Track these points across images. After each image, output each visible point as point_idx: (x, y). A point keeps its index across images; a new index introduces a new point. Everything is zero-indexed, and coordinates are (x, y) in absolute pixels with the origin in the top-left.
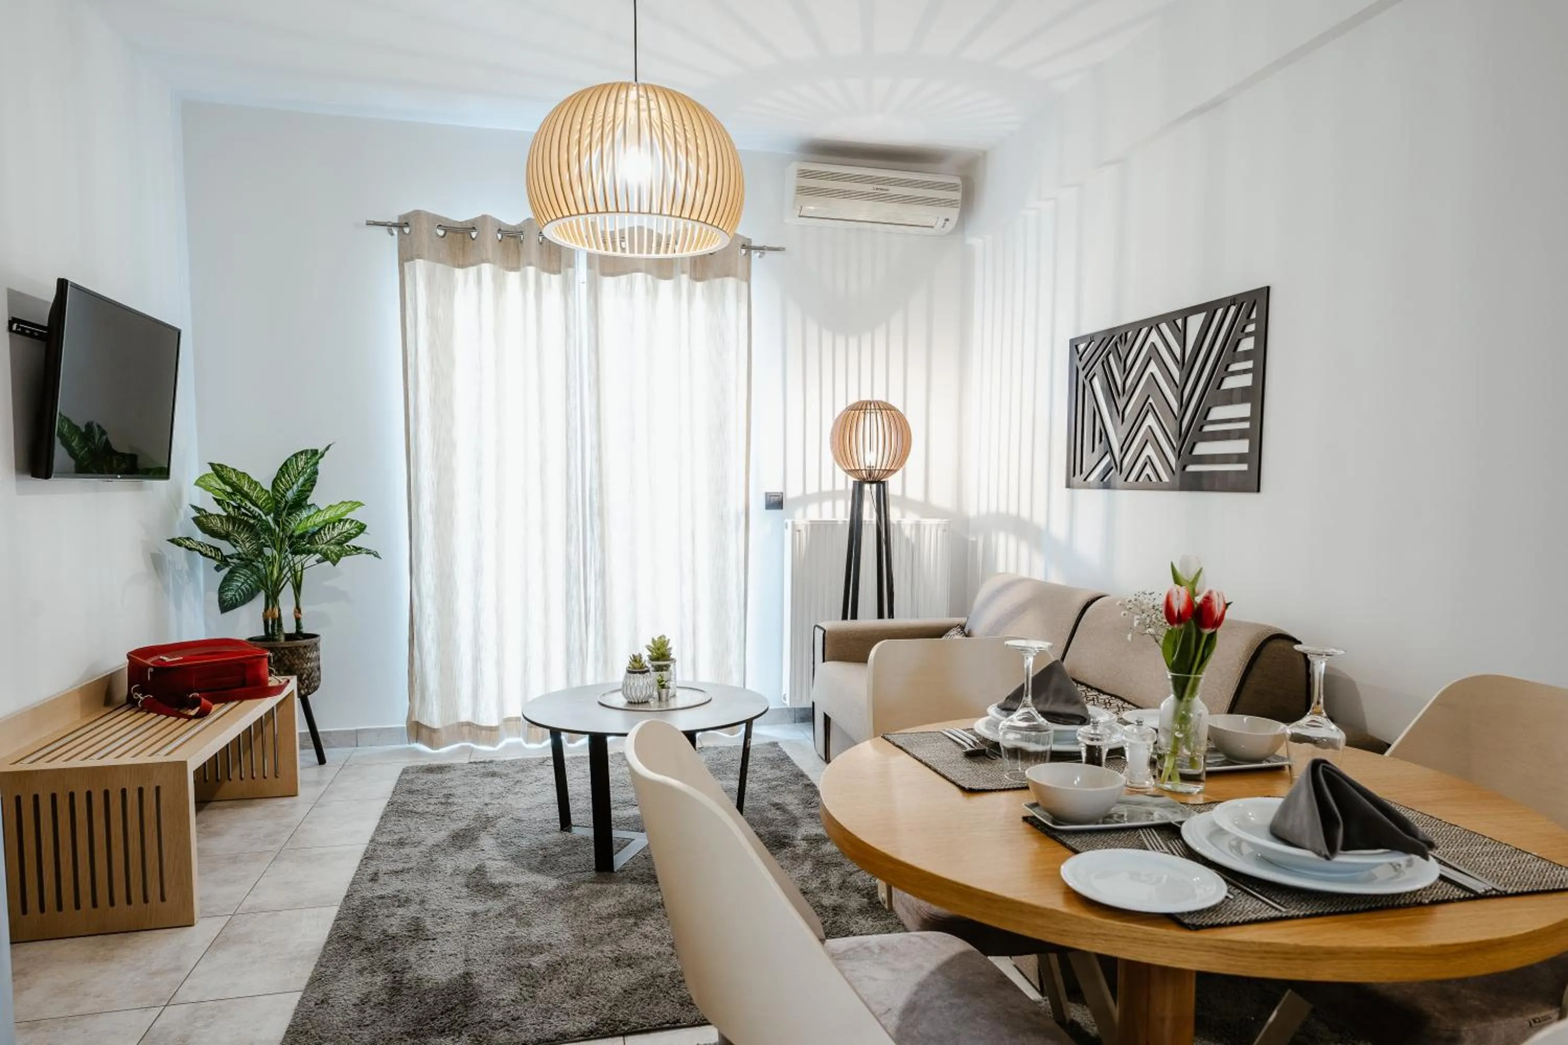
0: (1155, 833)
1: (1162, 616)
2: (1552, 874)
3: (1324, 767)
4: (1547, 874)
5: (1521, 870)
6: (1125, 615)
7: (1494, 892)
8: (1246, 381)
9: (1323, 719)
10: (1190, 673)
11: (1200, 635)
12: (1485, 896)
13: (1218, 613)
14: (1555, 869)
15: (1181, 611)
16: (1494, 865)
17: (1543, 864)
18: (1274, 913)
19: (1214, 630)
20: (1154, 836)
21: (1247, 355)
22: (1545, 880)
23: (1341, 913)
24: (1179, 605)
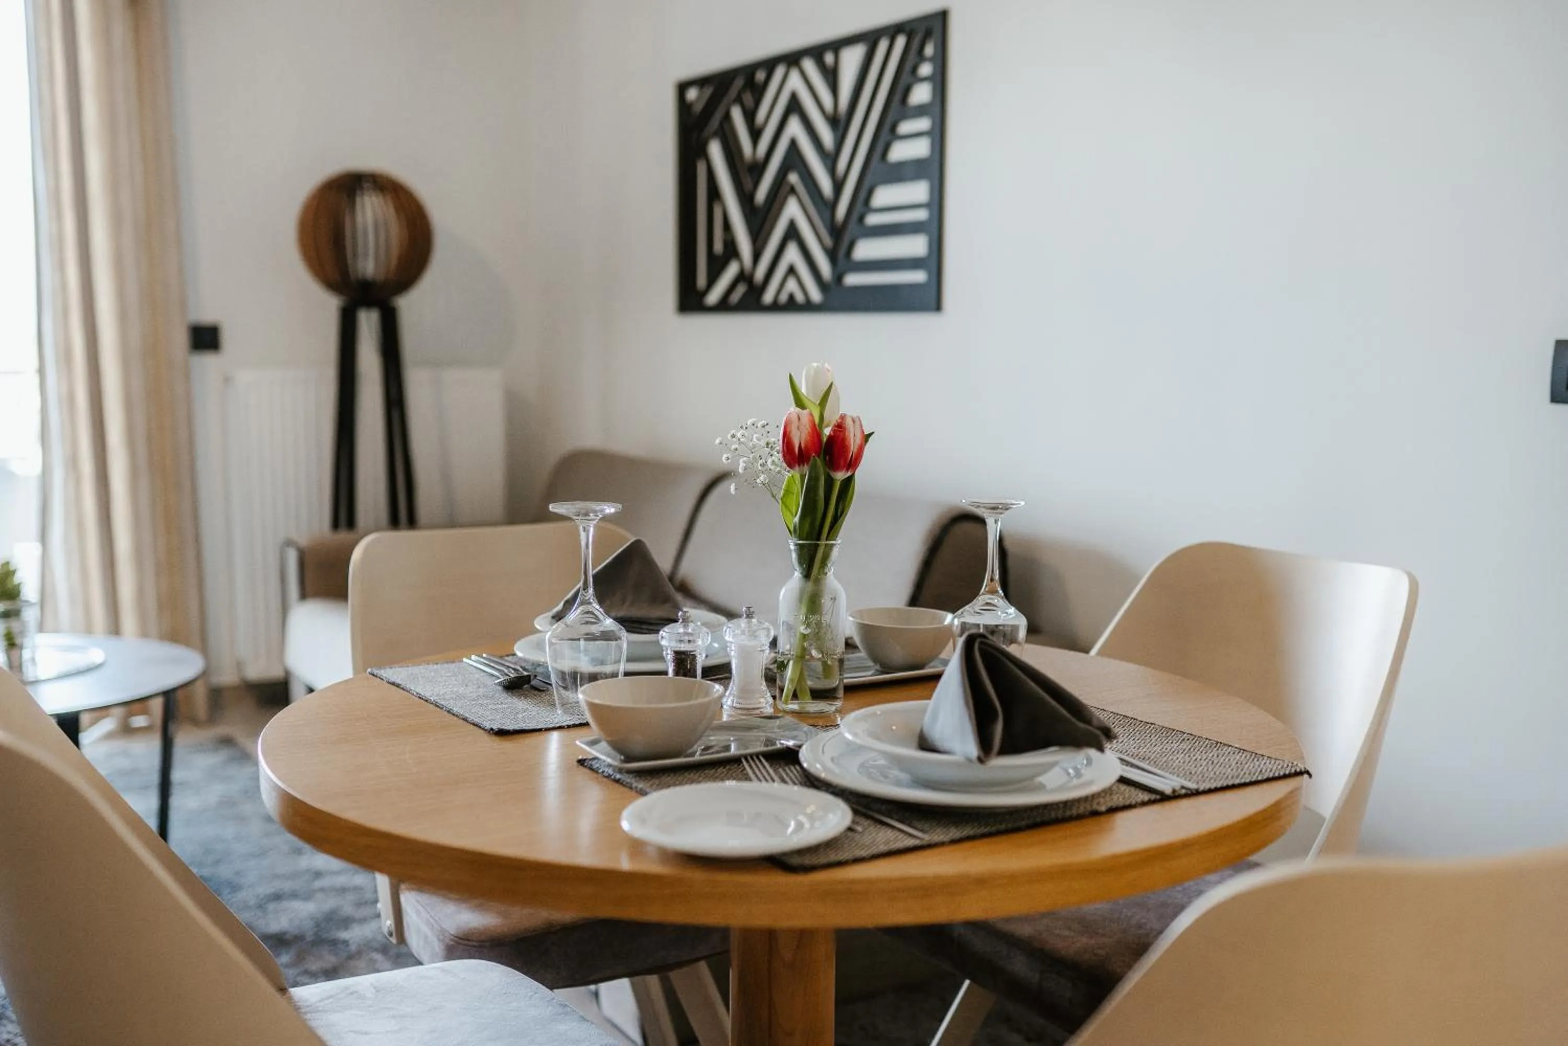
0: (766, 764)
1: (778, 457)
2: (1252, 765)
3: (981, 643)
4: (1247, 766)
5: (1219, 764)
6: (728, 459)
7: (1183, 791)
8: (919, 149)
9: (999, 600)
10: (819, 539)
11: (830, 482)
12: (1175, 796)
13: (853, 447)
14: (1256, 759)
15: (803, 446)
16: (1189, 762)
17: (1244, 755)
18: (911, 842)
19: (849, 474)
20: (764, 767)
21: (921, 111)
22: (1243, 772)
23: (998, 833)
24: (799, 438)
